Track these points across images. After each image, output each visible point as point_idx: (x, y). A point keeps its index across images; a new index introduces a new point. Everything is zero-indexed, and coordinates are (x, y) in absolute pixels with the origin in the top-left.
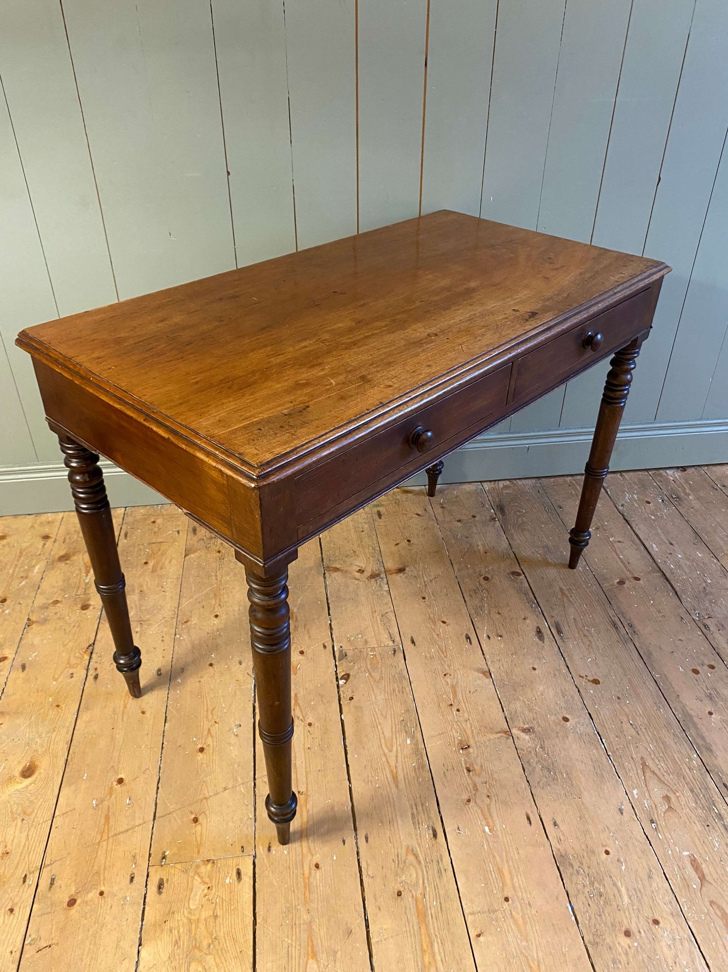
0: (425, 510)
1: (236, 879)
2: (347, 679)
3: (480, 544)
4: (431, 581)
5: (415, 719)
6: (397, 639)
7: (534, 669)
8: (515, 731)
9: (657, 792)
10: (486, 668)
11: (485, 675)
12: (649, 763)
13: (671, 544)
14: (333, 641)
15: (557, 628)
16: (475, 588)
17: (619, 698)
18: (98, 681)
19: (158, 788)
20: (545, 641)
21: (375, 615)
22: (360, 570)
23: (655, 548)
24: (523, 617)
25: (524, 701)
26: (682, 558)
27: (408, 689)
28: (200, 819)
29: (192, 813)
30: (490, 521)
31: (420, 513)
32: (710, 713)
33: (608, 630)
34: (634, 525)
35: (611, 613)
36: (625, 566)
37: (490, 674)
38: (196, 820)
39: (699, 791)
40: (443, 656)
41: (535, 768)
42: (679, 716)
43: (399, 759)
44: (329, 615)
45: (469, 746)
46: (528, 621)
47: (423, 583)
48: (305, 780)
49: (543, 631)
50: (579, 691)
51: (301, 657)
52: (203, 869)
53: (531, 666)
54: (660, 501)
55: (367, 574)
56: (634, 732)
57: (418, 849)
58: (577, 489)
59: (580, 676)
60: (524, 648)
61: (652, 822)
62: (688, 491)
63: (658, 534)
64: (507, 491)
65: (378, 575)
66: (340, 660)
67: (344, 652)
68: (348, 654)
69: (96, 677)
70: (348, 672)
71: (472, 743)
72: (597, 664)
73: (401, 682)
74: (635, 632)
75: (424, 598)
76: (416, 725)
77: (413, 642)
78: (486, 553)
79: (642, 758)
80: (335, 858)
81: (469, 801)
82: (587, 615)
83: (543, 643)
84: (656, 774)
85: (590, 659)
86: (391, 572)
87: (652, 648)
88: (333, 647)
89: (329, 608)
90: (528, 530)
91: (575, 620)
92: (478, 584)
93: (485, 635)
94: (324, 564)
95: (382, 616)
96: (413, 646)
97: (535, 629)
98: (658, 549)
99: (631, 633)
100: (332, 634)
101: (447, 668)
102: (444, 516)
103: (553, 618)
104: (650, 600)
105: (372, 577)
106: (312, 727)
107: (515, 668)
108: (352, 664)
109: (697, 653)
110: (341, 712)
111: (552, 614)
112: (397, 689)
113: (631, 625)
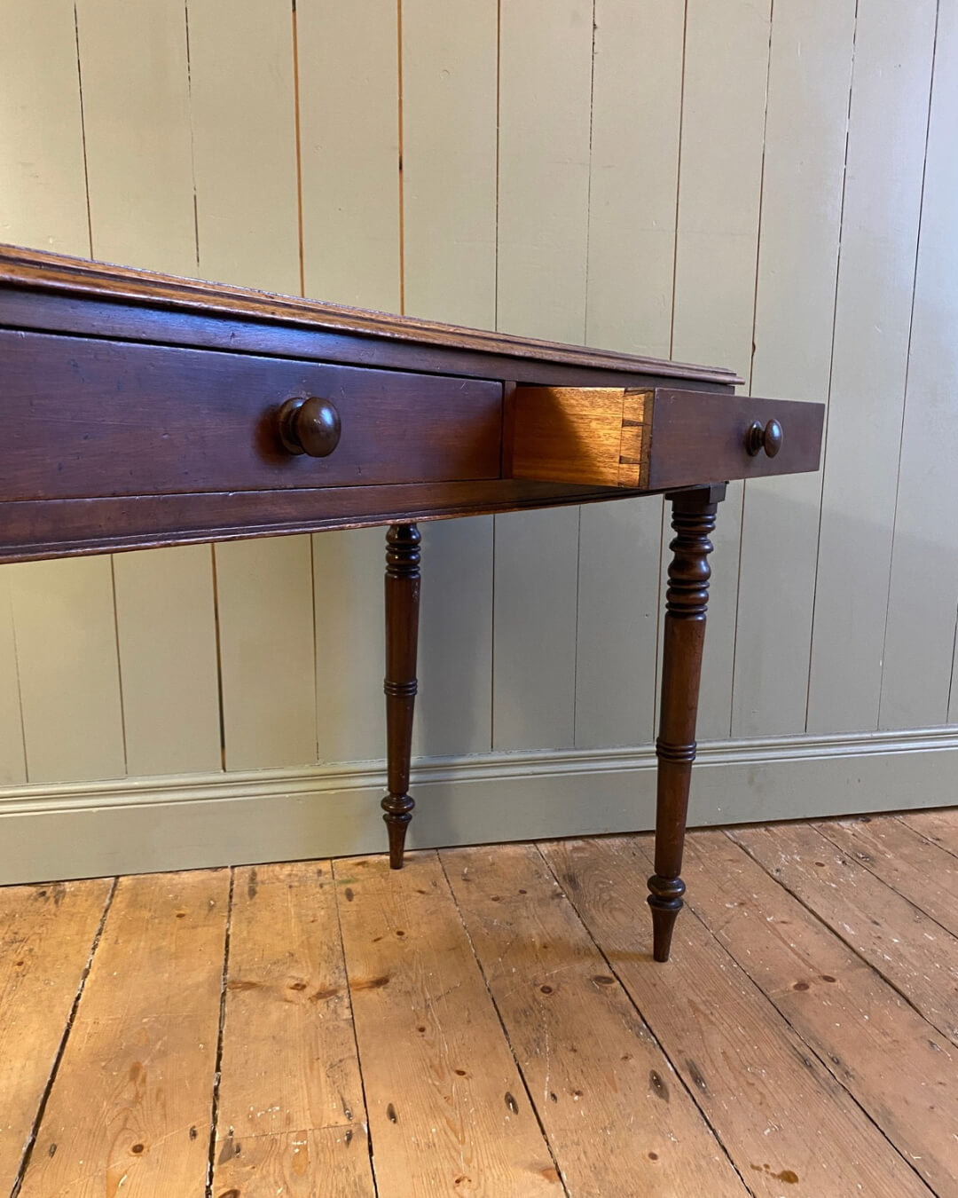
0: (435, 885)
3: (533, 930)
4: (439, 999)
6: (359, 1110)
7: (653, 1156)
10: (549, 1161)
11: (548, 1177)
13: (877, 924)
14: (215, 1121)
15: (691, 1072)
16: (525, 1006)
20: (672, 1098)
21: (315, 1066)
22: (297, 985)
23: (849, 931)
24: (621, 1056)
26: (900, 944)
30: (553, 899)
31: (424, 889)
33: (794, 1071)
34: (803, 897)
35: (794, 1039)
36: (803, 960)
37: (559, 1174)
40: (455, 1140)
44: (218, 1069)
46: (632, 1061)
47: (422, 1003)
49: (664, 1079)
51: (134, 1159)
53: (647, 1152)
54: (840, 862)
55: (310, 991)
58: (697, 849)
59: (753, 1167)
60: (629, 1115)
62: (880, 847)
63: (849, 909)
64: (579, 855)
65: (334, 992)
66: (221, 1161)
67: (234, 1143)
68: (244, 1147)
70: (236, 1187)
72: (784, 1139)
74: (847, 1073)
75: (422, 1030)
77: (392, 1115)
78: (545, 947)
82: (748, 1046)
83: (667, 1101)
85: (768, 1131)
86: (359, 986)
87: (889, 1103)
88: (213, 1134)
89: (219, 1057)
90: (621, 909)
91: (724, 1053)
92: (530, 1000)
93: (546, 1093)
94: (228, 976)
95: (331, 1066)
96: (390, 1123)
97: (649, 1077)
98: (853, 932)
99: (842, 1076)
100: (215, 1108)
101: (463, 1165)
102: (469, 892)
103: (680, 1051)
104: (862, 1014)
105: (320, 996)
107: (613, 1159)
108: (248, 1168)
111: (680, 1048)
113: (837, 1061)
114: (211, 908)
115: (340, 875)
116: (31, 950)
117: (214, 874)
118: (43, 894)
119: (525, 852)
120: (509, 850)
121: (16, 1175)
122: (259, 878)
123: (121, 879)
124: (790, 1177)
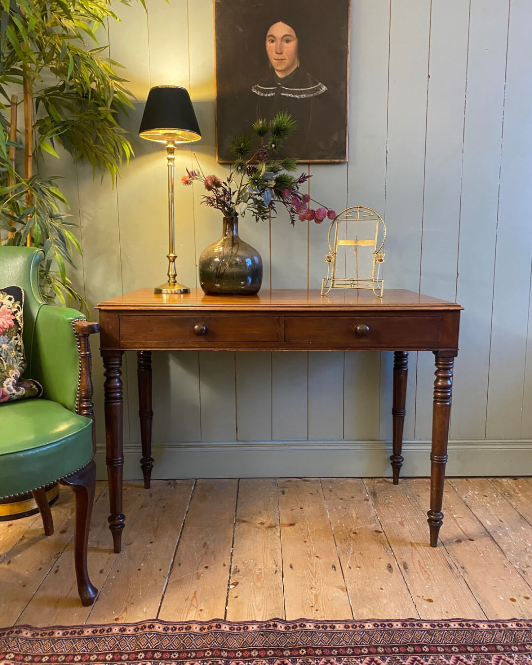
0: (317, 492)
2: (236, 586)
3: (353, 512)
4: (313, 532)
5: (283, 613)
6: (280, 564)
7: (382, 589)
10: (344, 586)
11: (343, 590)
13: (501, 521)
14: (231, 562)
15: (404, 566)
16: (346, 538)
17: (447, 612)
18: (57, 573)
20: (394, 572)
21: (266, 550)
22: (261, 523)
23: (488, 523)
24: (378, 557)
25: (369, 608)
26: (509, 530)
27: (281, 595)
30: (365, 501)
31: (313, 493)
33: (445, 569)
34: (472, 509)
35: (448, 559)
36: (464, 532)
37: (347, 590)
40: (312, 576)
44: (233, 547)
46: (382, 560)
47: (307, 533)
49: (393, 566)
50: (415, 606)
51: (205, 570)
53: (380, 587)
54: (496, 496)
55: (266, 525)
59: (418, 596)
60: (376, 576)
62: (517, 491)
63: (492, 515)
64: (380, 485)
65: (275, 527)
66: (233, 573)
67: (238, 569)
68: (240, 571)
69: (57, 571)
70: (238, 581)
72: (432, 589)
73: (277, 590)
74: (466, 572)
75: (305, 542)
77: (291, 567)
78: (357, 518)
82: (429, 560)
83: (392, 573)
85: (427, 586)
87: (478, 583)
88: (231, 566)
89: (233, 543)
90: (392, 508)
91: (419, 561)
92: (348, 536)
93: (347, 566)
94: (237, 518)
95: (272, 550)
96: (290, 569)
97: (387, 565)
98: (490, 524)
99: (463, 574)
100: (231, 559)
101: (314, 584)
102: (331, 496)
103: (402, 559)
104: (480, 553)
105: (269, 527)
106: (202, 612)
107: (367, 588)
108: (242, 577)
109: (515, 588)
110: (227, 604)
111: (402, 557)
112: (272, 594)
113: (463, 568)
115: (280, 485)
116: (167, 503)
118: (170, 483)
119: (357, 482)
120: (350, 480)
123: (198, 480)
124: (430, 601)
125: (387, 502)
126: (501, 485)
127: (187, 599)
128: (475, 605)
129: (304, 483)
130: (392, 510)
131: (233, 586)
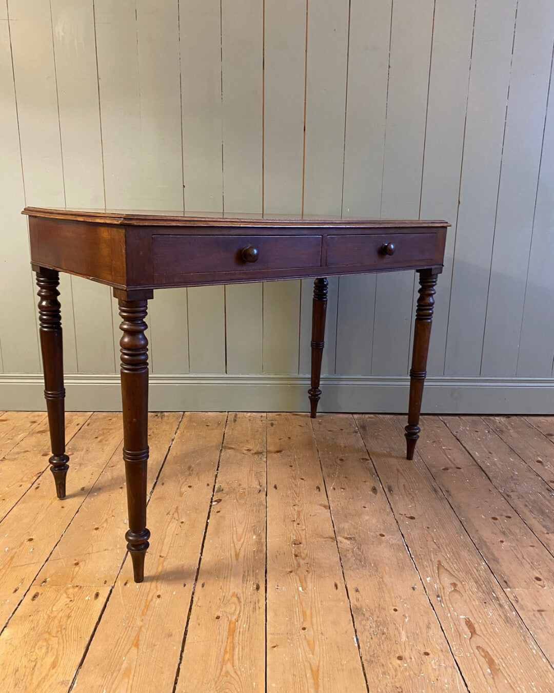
0: (306, 424)
1: (94, 597)
2: (218, 502)
3: (342, 442)
4: (299, 458)
5: (264, 527)
6: (264, 485)
7: (365, 507)
8: (339, 538)
9: (447, 580)
10: (327, 504)
11: (325, 508)
12: (444, 564)
13: (490, 453)
14: (215, 482)
15: (389, 488)
16: (331, 464)
17: (428, 528)
18: (37, 490)
19: (56, 546)
20: (378, 494)
21: (251, 472)
22: (248, 450)
23: (477, 454)
24: (363, 481)
25: (351, 523)
26: (497, 461)
27: (264, 511)
28: (81, 564)
29: (75, 560)
30: (354, 433)
31: (302, 426)
32: (502, 542)
33: (429, 492)
34: (463, 442)
35: (434, 484)
36: (451, 461)
37: (330, 508)
38: (77, 564)
39: (482, 583)
40: (295, 495)
41: (350, 559)
42: (475, 541)
43: (244, 546)
44: (217, 470)
45: (300, 543)
46: (367, 483)
47: (293, 459)
48: (167, 550)
49: (377, 488)
50: (397, 522)
51: (189, 489)
52: (71, 591)
53: (363, 506)
54: (487, 432)
55: (252, 452)
56: (435, 547)
57: (242, 595)
59: (400, 514)
60: (360, 496)
61: (438, 596)
62: (509, 427)
63: (481, 447)
64: (370, 419)
65: (261, 453)
66: (217, 492)
67: (221, 488)
68: (224, 489)
69: (37, 488)
70: (221, 499)
71: (304, 541)
72: (415, 508)
73: (259, 507)
74: (450, 495)
75: (291, 466)
76: (264, 529)
78: (345, 447)
79: (439, 561)
80: (174, 593)
81: (291, 572)
82: (414, 484)
83: (376, 494)
84: (448, 571)
85: (411, 506)
86: (270, 452)
87: (462, 505)
88: (215, 486)
89: (218, 467)
90: (381, 439)
91: (404, 485)
92: (334, 462)
93: (332, 488)
94: (223, 445)
95: (257, 473)
96: (275, 489)
97: (371, 488)
99: (447, 496)
100: (215, 480)
101: (297, 501)
102: (320, 428)
103: (387, 483)
104: (466, 480)
105: (256, 453)
106: (183, 524)
107: (350, 506)
108: (225, 495)
109: (498, 509)
110: (208, 518)
111: (387, 481)
112: (255, 510)
113: (448, 492)
114: (219, 424)
115: (270, 418)
116: (153, 432)
117: (221, 414)
118: (157, 415)
119: (347, 416)
120: (341, 415)
121: (151, 489)
122: (238, 416)
123: (186, 413)
124: (412, 518)
125: (376, 434)
126: (494, 422)
127: (168, 513)
128: (456, 522)
129: (294, 416)
130: (380, 441)
131: (216, 503)
